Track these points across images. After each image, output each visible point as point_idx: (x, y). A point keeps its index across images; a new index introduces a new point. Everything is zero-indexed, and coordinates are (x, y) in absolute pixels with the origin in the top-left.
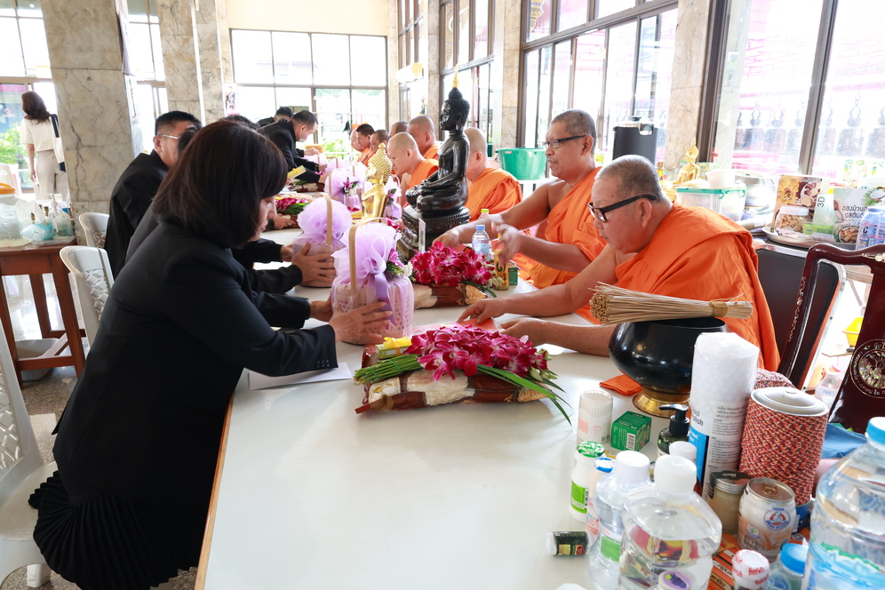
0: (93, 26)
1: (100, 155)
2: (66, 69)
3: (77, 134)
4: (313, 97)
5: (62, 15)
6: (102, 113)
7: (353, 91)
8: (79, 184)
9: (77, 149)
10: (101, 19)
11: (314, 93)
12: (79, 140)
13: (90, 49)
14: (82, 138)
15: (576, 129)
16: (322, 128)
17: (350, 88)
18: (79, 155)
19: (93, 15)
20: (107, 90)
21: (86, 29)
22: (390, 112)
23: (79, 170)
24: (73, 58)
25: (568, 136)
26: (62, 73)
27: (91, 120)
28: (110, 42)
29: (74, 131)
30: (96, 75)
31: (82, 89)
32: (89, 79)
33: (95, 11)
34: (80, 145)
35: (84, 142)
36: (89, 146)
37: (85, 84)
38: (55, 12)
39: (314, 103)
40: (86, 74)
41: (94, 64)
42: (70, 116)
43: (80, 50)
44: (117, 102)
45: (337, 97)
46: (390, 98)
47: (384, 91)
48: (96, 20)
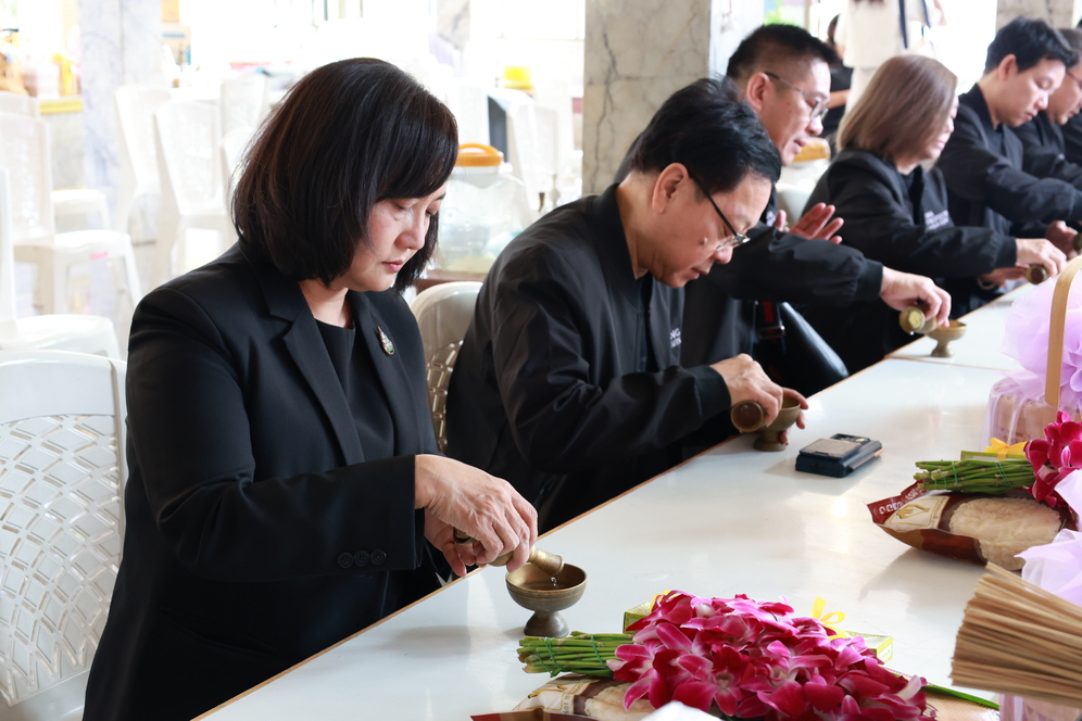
1: (644, 98)
3: (611, 53)
8: (601, 155)
9: (607, 83)
12: (614, 63)
14: (619, 60)
18: (608, 95)
23: (605, 128)
29: (606, 44)
34: (613, 76)
35: (622, 69)
36: (629, 78)
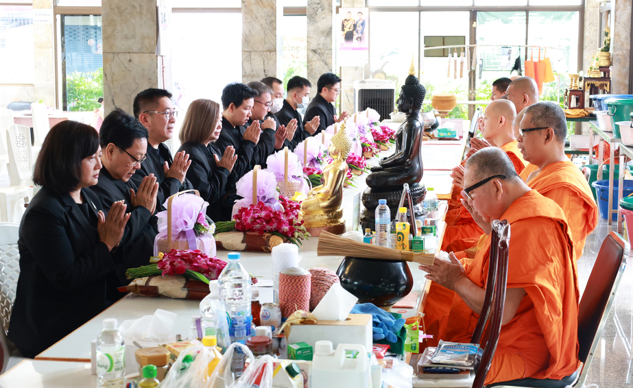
0: (138, 18)
2: (114, 53)
4: (471, 24)
5: (116, 10)
6: (137, 88)
7: (530, 13)
10: (144, 12)
11: (473, 18)
13: (134, 36)
15: (540, 121)
16: (481, 66)
17: (527, 10)
19: (138, 9)
20: (143, 70)
21: (132, 20)
22: (586, 43)
24: (120, 44)
25: (533, 126)
26: (110, 56)
27: (128, 95)
28: (148, 30)
29: (114, 103)
30: (136, 58)
31: (124, 69)
32: (130, 61)
33: (140, 6)
37: (126, 65)
38: (111, 9)
39: (473, 32)
40: (128, 57)
41: (135, 49)
42: (113, 91)
43: (126, 38)
44: (150, 79)
45: (506, 22)
46: (587, 23)
47: (577, 13)
48: (141, 13)
